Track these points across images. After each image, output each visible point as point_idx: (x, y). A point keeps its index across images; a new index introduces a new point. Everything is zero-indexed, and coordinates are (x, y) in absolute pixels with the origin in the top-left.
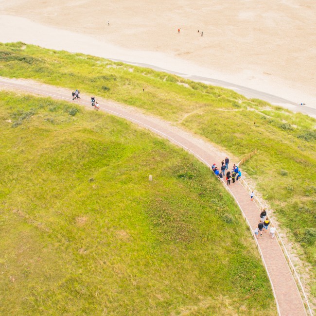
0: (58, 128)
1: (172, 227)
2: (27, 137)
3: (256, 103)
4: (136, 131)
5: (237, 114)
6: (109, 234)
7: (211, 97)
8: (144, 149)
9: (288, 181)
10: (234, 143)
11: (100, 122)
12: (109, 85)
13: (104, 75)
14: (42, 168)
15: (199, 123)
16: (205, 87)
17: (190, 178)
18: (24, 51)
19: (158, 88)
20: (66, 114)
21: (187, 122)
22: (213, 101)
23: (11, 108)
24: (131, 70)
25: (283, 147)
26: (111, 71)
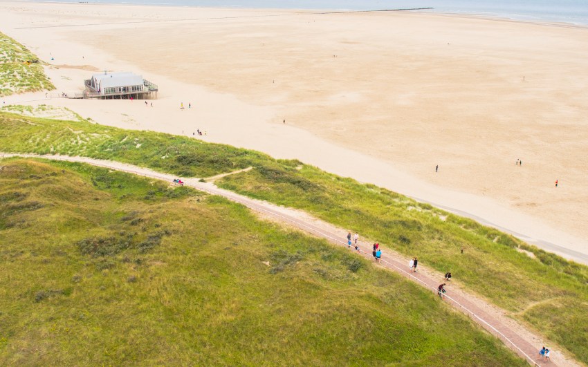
0: (331, 286)
2: (287, 291)
4: (447, 314)
7: (574, 281)
8: (458, 346)
11: (392, 289)
12: (409, 234)
13: (404, 219)
14: (303, 343)
15: (555, 322)
16: (564, 263)
18: (299, 172)
19: (485, 252)
20: (344, 267)
21: (533, 315)
22: (578, 288)
23: (272, 246)
24: (443, 218)
26: (414, 215)
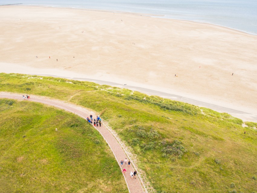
0: (3, 113)
1: (70, 152)
3: (105, 87)
4: (46, 108)
5: (96, 93)
6: (37, 163)
8: (52, 116)
9: (122, 119)
10: (96, 106)
11: (27, 106)
12: (30, 87)
13: (27, 83)
15: (79, 99)
16: (80, 82)
17: (77, 126)
19: (57, 85)
20: (7, 105)
21: (72, 100)
22: (84, 88)
24: (41, 79)
25: (119, 104)
26: (30, 80)
